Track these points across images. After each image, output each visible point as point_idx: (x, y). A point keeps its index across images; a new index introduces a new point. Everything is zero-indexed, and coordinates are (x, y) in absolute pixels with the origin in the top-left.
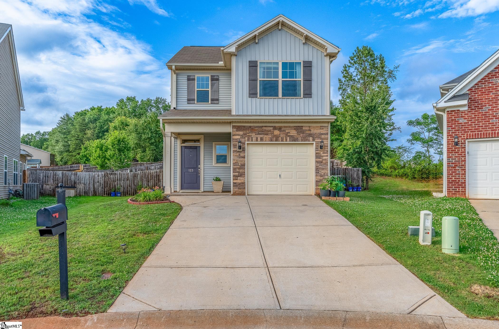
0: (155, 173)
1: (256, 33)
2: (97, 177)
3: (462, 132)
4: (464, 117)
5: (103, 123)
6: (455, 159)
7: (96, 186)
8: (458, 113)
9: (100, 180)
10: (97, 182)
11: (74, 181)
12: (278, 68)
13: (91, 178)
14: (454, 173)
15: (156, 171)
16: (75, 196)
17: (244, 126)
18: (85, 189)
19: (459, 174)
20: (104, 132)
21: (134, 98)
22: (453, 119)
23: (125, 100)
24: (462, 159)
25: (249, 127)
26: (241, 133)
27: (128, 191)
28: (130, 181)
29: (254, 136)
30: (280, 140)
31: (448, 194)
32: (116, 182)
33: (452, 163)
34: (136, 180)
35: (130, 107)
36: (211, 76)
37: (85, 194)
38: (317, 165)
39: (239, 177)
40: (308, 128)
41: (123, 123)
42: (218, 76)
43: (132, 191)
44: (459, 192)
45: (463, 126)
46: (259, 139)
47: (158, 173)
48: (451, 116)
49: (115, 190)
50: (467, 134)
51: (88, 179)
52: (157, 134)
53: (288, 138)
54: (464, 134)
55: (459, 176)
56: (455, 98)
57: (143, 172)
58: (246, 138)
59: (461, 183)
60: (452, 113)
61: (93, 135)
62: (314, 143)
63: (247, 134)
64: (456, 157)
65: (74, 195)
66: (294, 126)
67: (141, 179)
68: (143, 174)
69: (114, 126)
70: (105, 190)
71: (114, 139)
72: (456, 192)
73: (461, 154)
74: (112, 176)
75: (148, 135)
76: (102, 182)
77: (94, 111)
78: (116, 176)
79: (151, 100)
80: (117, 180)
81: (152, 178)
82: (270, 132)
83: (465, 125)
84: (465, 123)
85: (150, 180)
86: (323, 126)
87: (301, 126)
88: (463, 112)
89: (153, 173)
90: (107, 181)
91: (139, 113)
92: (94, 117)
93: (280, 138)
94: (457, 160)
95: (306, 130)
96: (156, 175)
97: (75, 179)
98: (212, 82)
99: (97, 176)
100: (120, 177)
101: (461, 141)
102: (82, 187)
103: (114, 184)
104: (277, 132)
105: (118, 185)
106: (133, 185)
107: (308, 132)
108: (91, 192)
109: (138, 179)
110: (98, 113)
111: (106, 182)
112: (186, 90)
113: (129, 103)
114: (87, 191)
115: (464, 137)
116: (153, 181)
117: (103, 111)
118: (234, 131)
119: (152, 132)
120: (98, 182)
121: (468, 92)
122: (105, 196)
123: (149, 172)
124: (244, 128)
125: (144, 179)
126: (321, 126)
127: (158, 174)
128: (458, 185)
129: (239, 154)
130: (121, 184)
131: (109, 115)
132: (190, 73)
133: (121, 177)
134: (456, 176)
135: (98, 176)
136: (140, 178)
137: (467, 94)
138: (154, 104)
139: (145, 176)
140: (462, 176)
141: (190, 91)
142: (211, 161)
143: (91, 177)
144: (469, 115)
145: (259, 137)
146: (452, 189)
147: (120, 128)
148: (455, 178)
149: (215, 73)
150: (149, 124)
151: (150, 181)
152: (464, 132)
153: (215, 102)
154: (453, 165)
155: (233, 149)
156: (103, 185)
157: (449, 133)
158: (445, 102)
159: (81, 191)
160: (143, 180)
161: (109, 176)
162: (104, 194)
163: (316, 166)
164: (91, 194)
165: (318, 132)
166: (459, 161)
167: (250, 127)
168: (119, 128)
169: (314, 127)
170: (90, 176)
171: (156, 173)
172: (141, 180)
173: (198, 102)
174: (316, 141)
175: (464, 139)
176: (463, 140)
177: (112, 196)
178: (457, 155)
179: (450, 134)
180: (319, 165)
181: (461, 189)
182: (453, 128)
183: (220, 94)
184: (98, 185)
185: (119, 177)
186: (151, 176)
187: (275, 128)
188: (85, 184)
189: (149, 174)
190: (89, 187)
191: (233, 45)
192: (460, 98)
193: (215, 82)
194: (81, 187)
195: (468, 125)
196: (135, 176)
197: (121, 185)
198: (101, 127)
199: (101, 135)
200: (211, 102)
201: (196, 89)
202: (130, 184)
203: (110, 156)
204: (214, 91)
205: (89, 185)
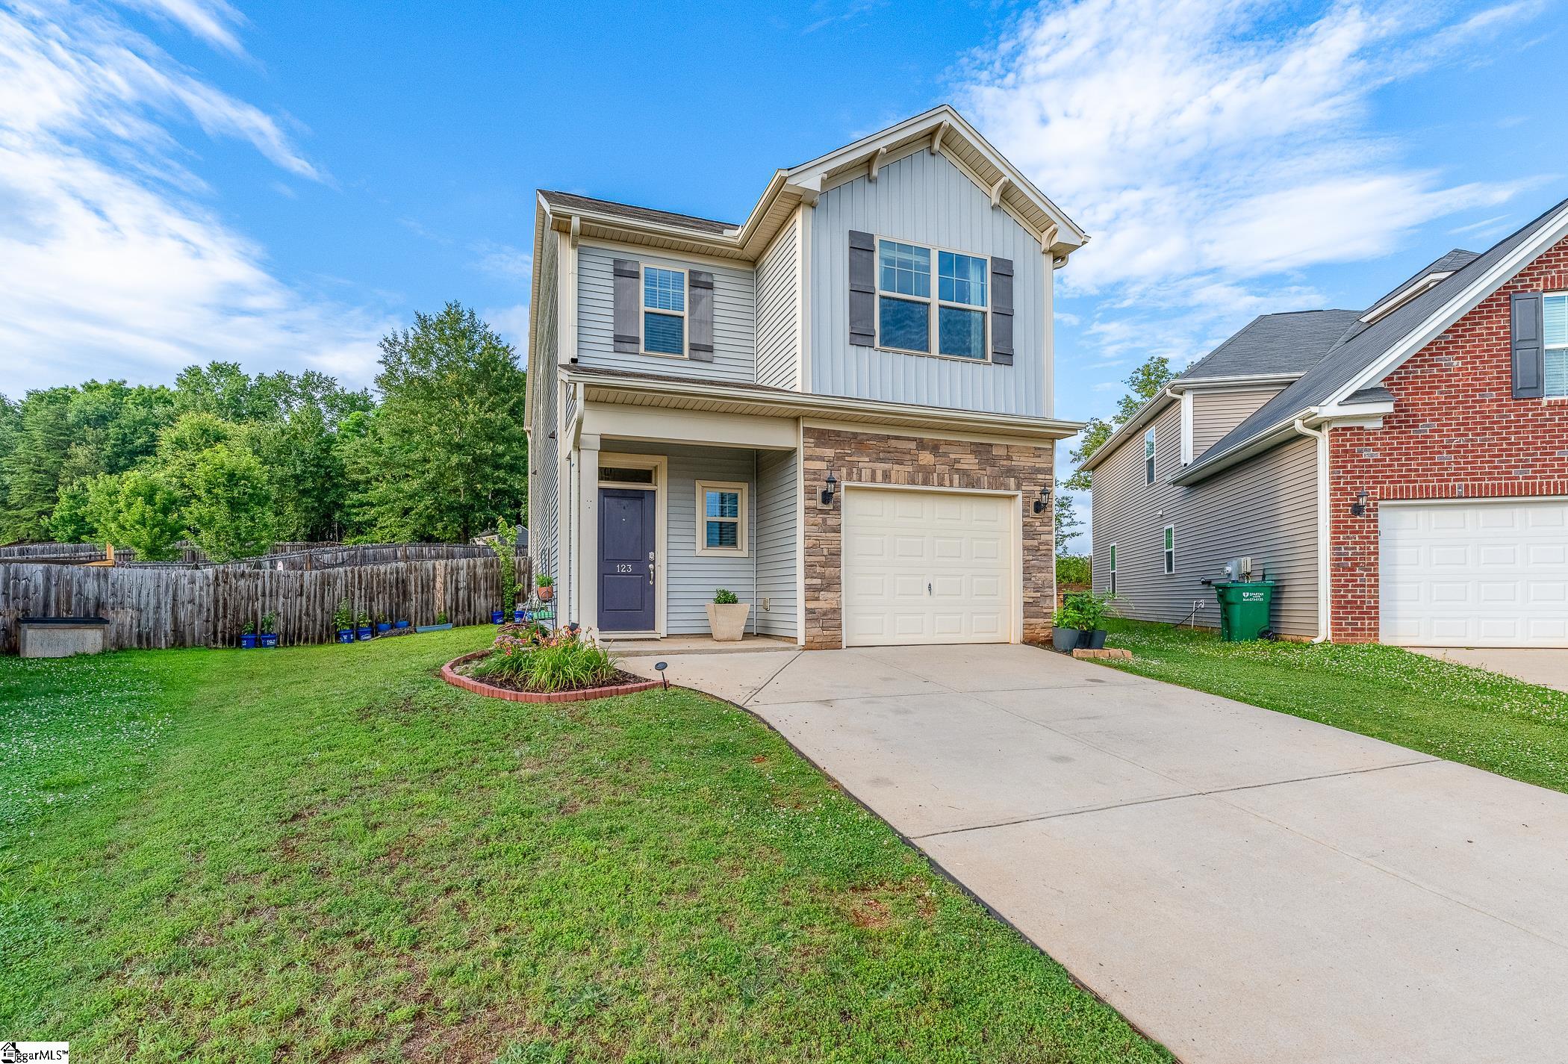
0: (391, 573)
1: (881, 145)
2: (188, 587)
3: (1368, 483)
4: (1374, 444)
5: (130, 428)
6: (1353, 548)
7: (182, 615)
8: (1359, 434)
9: (200, 595)
10: (189, 602)
11: (98, 600)
12: (928, 268)
13: (162, 589)
14: (1350, 584)
15: (397, 568)
16: (104, 653)
17: (838, 433)
18: (139, 626)
19: (1364, 586)
20: (134, 453)
21: (233, 367)
22: (1348, 448)
23: (207, 371)
24: (1369, 548)
25: (851, 436)
26: (829, 452)
27: (300, 629)
28: (308, 597)
29: (866, 464)
30: (936, 483)
31: (1333, 635)
32: (260, 601)
33: (1347, 559)
34: (331, 594)
35: (221, 389)
36: (690, 272)
37: (140, 642)
38: (1028, 558)
39: (822, 593)
40: (1003, 452)
41: (205, 431)
42: (711, 274)
43: (314, 629)
44: (1363, 629)
45: (1371, 466)
46: (879, 476)
47: (403, 573)
48: (1342, 441)
49: (256, 625)
50: (1382, 488)
51: (152, 594)
52: (321, 467)
53: (956, 477)
54: (1374, 488)
55: (1364, 591)
56: (1359, 396)
57: (353, 572)
58: (844, 470)
59: (1368, 607)
60: (1346, 435)
61: (96, 461)
62: (1020, 494)
63: (847, 458)
64: (1356, 543)
65: (99, 648)
66: (975, 444)
67: (347, 591)
68: (353, 577)
69: (177, 439)
70: (215, 626)
71: (216, 470)
72: (1356, 629)
73: (1368, 537)
74: (242, 582)
75: (295, 468)
76: (207, 601)
77: (96, 393)
78: (260, 583)
79: (291, 378)
80: (264, 595)
81: (384, 588)
82: (908, 457)
83: (1375, 466)
84: (1375, 460)
85: (378, 594)
86: (1039, 449)
87: (987, 444)
88: (1370, 434)
89: (385, 573)
90: (225, 599)
91: (253, 409)
92: (97, 409)
93: (935, 475)
94: (1358, 551)
95: (1000, 458)
96: (397, 579)
97: (100, 593)
98: (693, 292)
99: (186, 582)
100: (274, 584)
101: (1368, 505)
102: (129, 619)
103: (250, 608)
104: (926, 458)
105: (267, 612)
106: (318, 611)
107: (1005, 463)
108: (166, 637)
109: (336, 593)
110: (112, 400)
111: (221, 601)
112: (611, 305)
113: (218, 380)
114: (148, 634)
115: (1373, 493)
116: (387, 596)
117: (131, 394)
118: (809, 445)
119: (304, 461)
120: (192, 601)
121: (1382, 385)
122: (216, 648)
123: (372, 569)
124: (838, 439)
125: (357, 592)
126: (1035, 448)
127: (403, 575)
128: (1360, 613)
129: (824, 520)
130: (276, 608)
131: (151, 407)
132: (626, 252)
133: (278, 587)
134: (1356, 591)
135: (193, 582)
136: (343, 587)
137: (1382, 389)
138: (299, 390)
139: (360, 583)
140: (1370, 591)
141: (622, 311)
142: (691, 539)
143: (163, 585)
144: (1385, 441)
145: (881, 467)
146: (1346, 624)
147: (198, 444)
148: (1353, 597)
149: (702, 265)
150: (295, 437)
151: (378, 598)
152: (1374, 483)
153: (703, 355)
154: (1350, 563)
155: (807, 501)
156: (209, 610)
157: (1339, 483)
158: (1340, 404)
159: (126, 635)
160: (353, 594)
161: (234, 581)
162: (215, 642)
163: (1025, 561)
164: (163, 641)
165: (1029, 464)
166: (1363, 554)
167: (855, 435)
168: (192, 443)
169: (1020, 450)
170: (158, 582)
171: (398, 573)
172: (347, 595)
173: (651, 350)
174: (1023, 488)
175: (1375, 499)
176: (1371, 502)
177: (247, 647)
178: (1357, 539)
179: (1342, 485)
180: (1031, 558)
181: (1367, 622)
182: (1348, 472)
183: (716, 333)
184: (191, 612)
185: (268, 585)
186: (378, 583)
187: (922, 445)
188: (139, 610)
189: (372, 577)
190: (157, 621)
191: (813, 170)
192: (1371, 397)
193: (703, 292)
194: (123, 618)
195: (1383, 466)
196: (326, 583)
197: (279, 610)
198: (123, 440)
199: (122, 461)
200: (690, 354)
201: (643, 309)
202: (308, 608)
203: (198, 520)
204: (700, 322)
205: (155, 613)
